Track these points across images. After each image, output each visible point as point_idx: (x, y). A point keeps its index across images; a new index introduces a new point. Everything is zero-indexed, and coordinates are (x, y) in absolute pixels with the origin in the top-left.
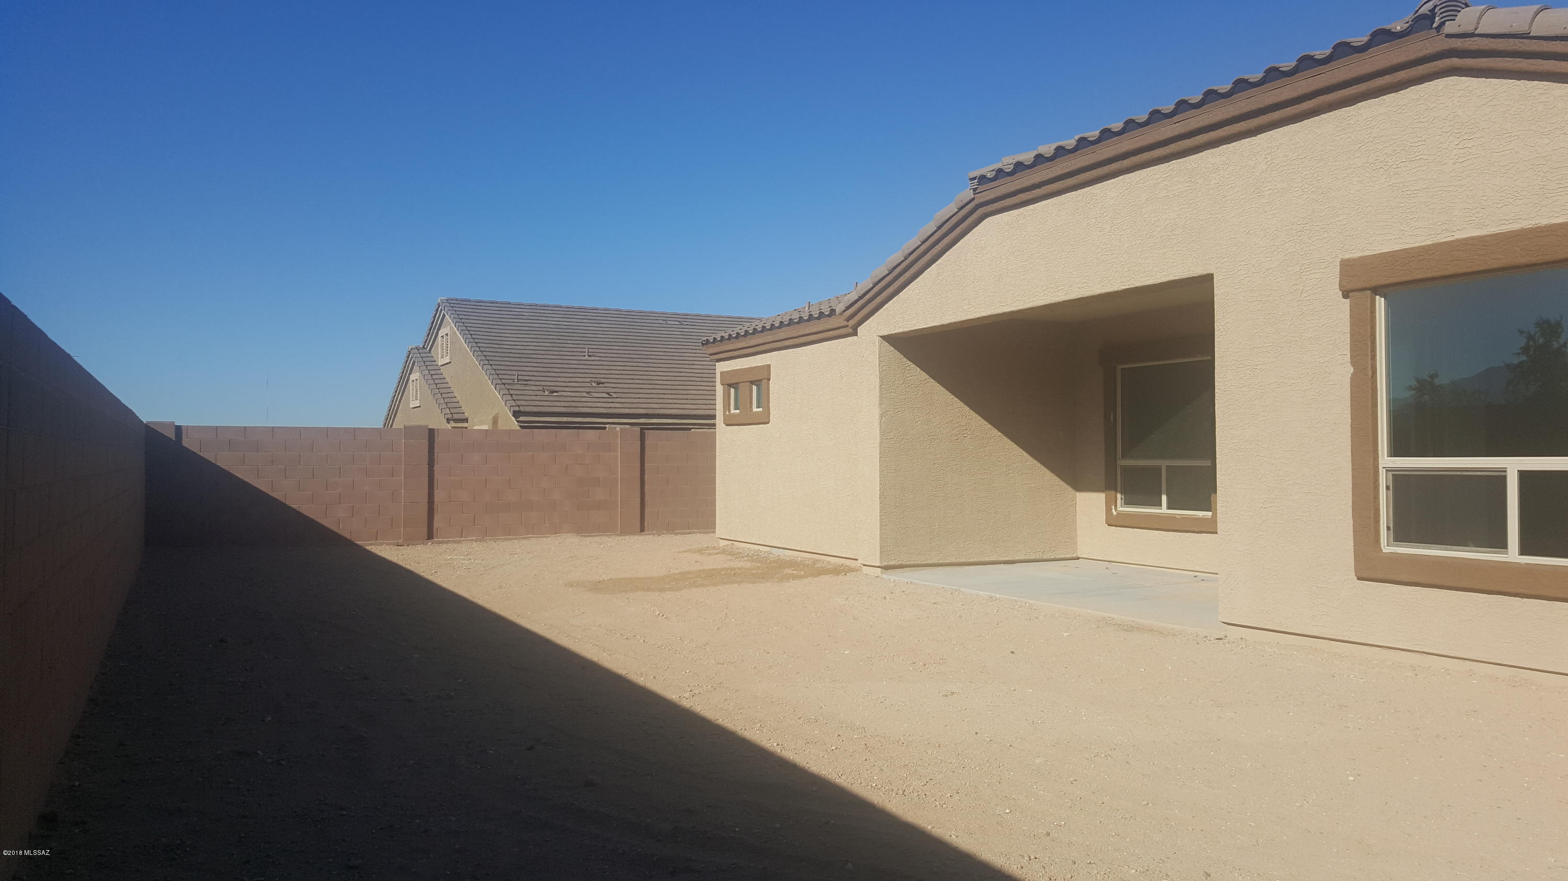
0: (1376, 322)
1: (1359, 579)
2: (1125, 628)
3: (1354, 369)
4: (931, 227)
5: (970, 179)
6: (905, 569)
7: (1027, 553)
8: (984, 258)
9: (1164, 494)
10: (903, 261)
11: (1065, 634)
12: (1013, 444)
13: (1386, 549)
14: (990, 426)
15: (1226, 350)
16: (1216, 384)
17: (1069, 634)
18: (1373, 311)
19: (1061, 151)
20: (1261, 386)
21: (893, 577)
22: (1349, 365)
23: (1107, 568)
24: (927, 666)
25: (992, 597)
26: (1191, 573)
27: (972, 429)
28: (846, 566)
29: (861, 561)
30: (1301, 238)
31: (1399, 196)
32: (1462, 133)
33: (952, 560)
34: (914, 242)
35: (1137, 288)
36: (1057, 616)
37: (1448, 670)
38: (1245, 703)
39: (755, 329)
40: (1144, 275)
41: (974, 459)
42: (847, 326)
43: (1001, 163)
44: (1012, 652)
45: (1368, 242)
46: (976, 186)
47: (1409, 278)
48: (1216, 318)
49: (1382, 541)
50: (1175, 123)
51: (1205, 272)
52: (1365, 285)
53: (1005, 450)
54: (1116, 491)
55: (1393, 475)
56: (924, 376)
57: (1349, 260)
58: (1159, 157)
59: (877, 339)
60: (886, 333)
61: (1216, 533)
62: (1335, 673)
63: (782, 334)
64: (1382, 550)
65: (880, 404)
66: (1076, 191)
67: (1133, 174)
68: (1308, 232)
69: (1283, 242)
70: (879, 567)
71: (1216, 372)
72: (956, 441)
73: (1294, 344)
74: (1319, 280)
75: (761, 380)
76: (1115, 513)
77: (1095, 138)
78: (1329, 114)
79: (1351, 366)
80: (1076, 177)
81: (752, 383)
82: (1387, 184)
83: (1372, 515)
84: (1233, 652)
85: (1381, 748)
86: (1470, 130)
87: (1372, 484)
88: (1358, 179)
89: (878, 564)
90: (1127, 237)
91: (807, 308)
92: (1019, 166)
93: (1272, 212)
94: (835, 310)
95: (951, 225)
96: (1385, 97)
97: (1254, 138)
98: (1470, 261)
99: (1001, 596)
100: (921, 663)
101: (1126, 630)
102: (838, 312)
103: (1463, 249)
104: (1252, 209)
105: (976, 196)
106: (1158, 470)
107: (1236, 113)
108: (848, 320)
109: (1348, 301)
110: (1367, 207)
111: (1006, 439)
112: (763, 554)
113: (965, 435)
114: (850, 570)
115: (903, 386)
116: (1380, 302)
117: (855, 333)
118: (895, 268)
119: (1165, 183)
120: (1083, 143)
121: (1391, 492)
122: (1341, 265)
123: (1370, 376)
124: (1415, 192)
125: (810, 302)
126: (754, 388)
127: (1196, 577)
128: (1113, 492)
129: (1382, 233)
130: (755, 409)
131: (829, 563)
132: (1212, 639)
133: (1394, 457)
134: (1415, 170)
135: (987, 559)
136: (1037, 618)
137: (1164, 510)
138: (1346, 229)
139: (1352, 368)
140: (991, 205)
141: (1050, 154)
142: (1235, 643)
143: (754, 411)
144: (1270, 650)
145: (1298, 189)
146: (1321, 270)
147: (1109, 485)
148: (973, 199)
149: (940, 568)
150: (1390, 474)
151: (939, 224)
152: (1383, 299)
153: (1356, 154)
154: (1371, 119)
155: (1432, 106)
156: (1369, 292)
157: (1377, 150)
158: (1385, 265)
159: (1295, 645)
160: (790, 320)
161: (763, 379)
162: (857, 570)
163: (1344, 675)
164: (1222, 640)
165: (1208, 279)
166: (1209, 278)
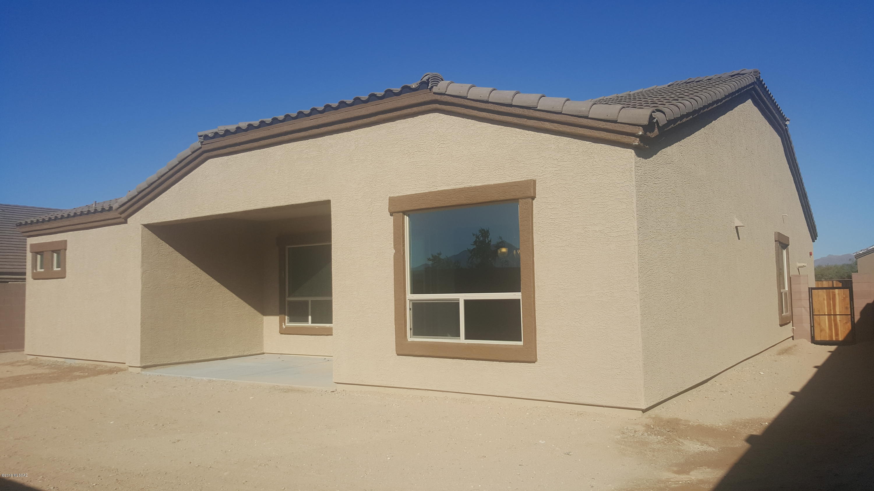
0: (405, 228)
1: (398, 355)
2: (285, 390)
3: (395, 251)
4: (174, 161)
5: (199, 136)
6: (158, 367)
7: (234, 352)
8: (207, 182)
9: (310, 315)
10: (157, 180)
11: (251, 398)
12: (227, 290)
13: (410, 339)
14: (213, 279)
15: (337, 240)
16: (332, 257)
17: (253, 397)
18: (403, 223)
19: (250, 127)
20: (353, 259)
21: (148, 372)
22: (393, 249)
23: (279, 358)
24: (164, 426)
25: (210, 380)
26: (323, 357)
27: (202, 281)
28: (118, 368)
29: (127, 364)
30: (371, 185)
31: (414, 168)
32: (441, 141)
33: (188, 360)
34: (164, 169)
35: (293, 205)
36: (248, 387)
37: (436, 397)
38: (342, 425)
39: (56, 217)
40: (297, 198)
41: (203, 299)
42: (120, 218)
43: (217, 129)
44: (219, 412)
45: (401, 189)
46: (203, 141)
47: (419, 208)
48: (332, 223)
49: (408, 336)
50: (311, 120)
51: (327, 199)
52: (400, 210)
53: (222, 293)
54: (285, 315)
55: (412, 303)
56: (171, 249)
57: (393, 197)
58: (303, 137)
59: (140, 227)
60: (146, 223)
61: (332, 335)
62: (386, 404)
63: (76, 220)
64: (408, 340)
65: (142, 266)
66: (260, 149)
67: (290, 144)
68: (374, 182)
69: (363, 187)
70: (139, 367)
71: (332, 251)
72: (192, 289)
73: (369, 238)
74: (380, 206)
75: (60, 250)
76: (284, 327)
77: (269, 122)
78: (384, 124)
79: (394, 249)
80: (260, 142)
81: (53, 251)
82: (409, 161)
83: (403, 323)
84: (339, 398)
85: (404, 441)
86: (444, 139)
87: (403, 308)
88: (396, 158)
89: (139, 365)
90: (287, 177)
91: (94, 205)
92: (227, 133)
93: (358, 171)
94: (112, 207)
95: (187, 161)
96: (408, 119)
97: (349, 132)
98: (444, 201)
99: (216, 379)
100: (161, 424)
101: (285, 392)
102: (114, 208)
103: (441, 195)
104: (349, 168)
105: (202, 146)
106: (306, 302)
107: (340, 118)
108: (121, 213)
109: (392, 217)
110: (400, 172)
111: (223, 287)
112: (60, 363)
113: (197, 285)
114: (121, 370)
115: (157, 255)
116: (407, 219)
117: (126, 222)
118: (152, 184)
119: (307, 150)
120: (263, 124)
121: (411, 311)
122: (389, 199)
123: (402, 254)
124: (421, 166)
125: (96, 202)
126: (55, 255)
127: (325, 359)
128: (283, 316)
129: (407, 185)
130: (55, 269)
131: (106, 366)
132: (329, 392)
133: (413, 294)
134: (421, 156)
135: (210, 358)
136: (236, 390)
137: (310, 324)
138: (391, 182)
139: (394, 251)
140: (212, 152)
141: (245, 127)
142: (340, 393)
143: (54, 270)
144: (357, 395)
145: (370, 160)
146: (380, 202)
147: (281, 312)
148: (201, 148)
149: (179, 365)
150: (411, 302)
151: (180, 160)
152: (408, 217)
153: (396, 145)
154: (402, 129)
155: (428, 126)
156: (401, 214)
157: (405, 145)
158: (409, 201)
159: (369, 391)
160: (82, 212)
161: (62, 249)
162: (125, 370)
163: (390, 405)
164: (334, 392)
165: (327, 203)
166: (329, 202)
